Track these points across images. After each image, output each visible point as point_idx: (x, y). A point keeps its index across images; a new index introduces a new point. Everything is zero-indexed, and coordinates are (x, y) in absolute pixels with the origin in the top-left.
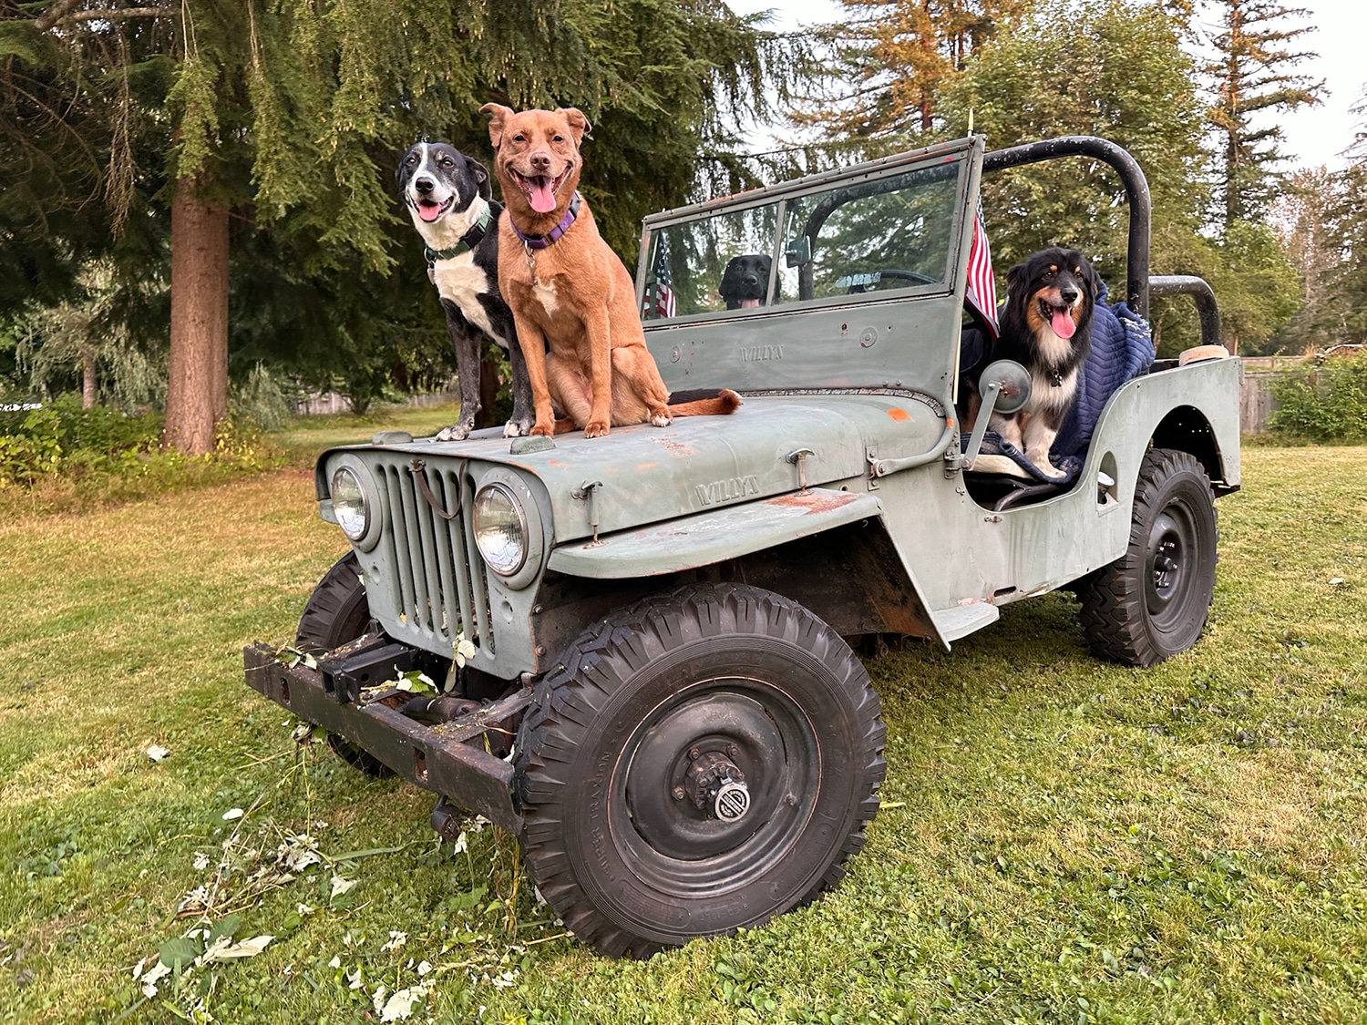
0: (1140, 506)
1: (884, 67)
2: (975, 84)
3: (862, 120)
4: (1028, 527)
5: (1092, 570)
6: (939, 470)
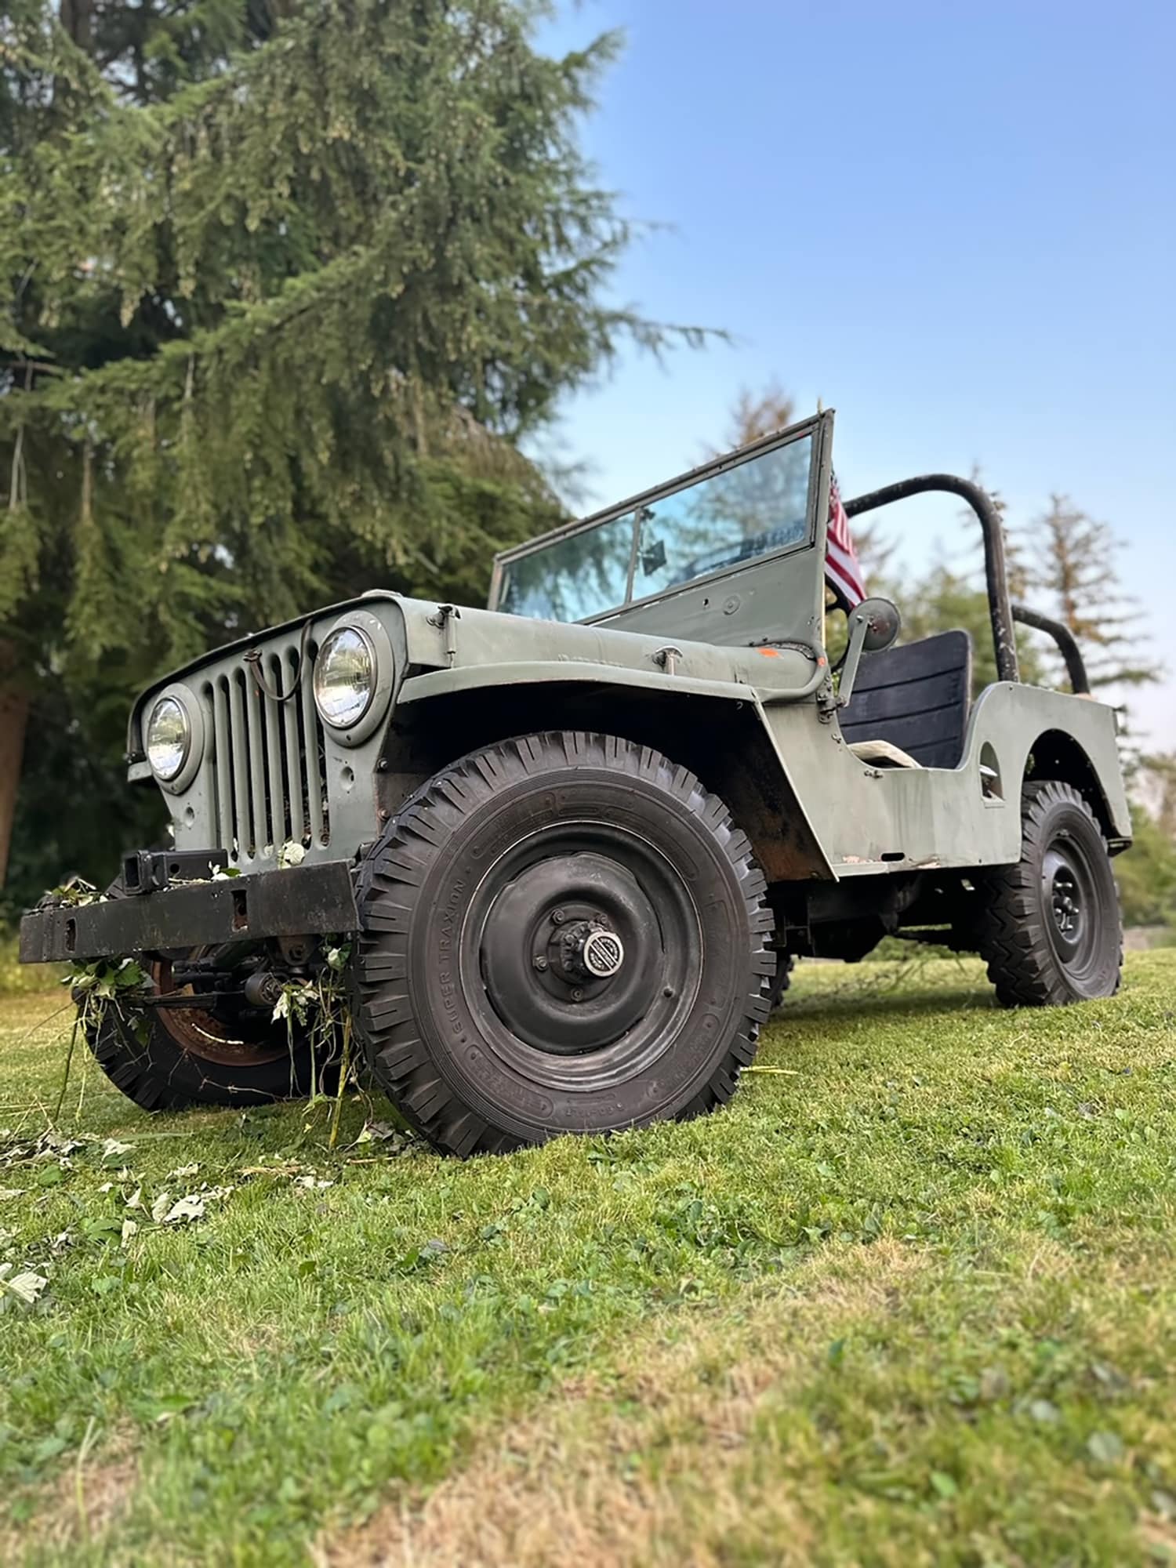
0: (1028, 824)
4: (911, 790)
5: (985, 863)
6: (812, 709)
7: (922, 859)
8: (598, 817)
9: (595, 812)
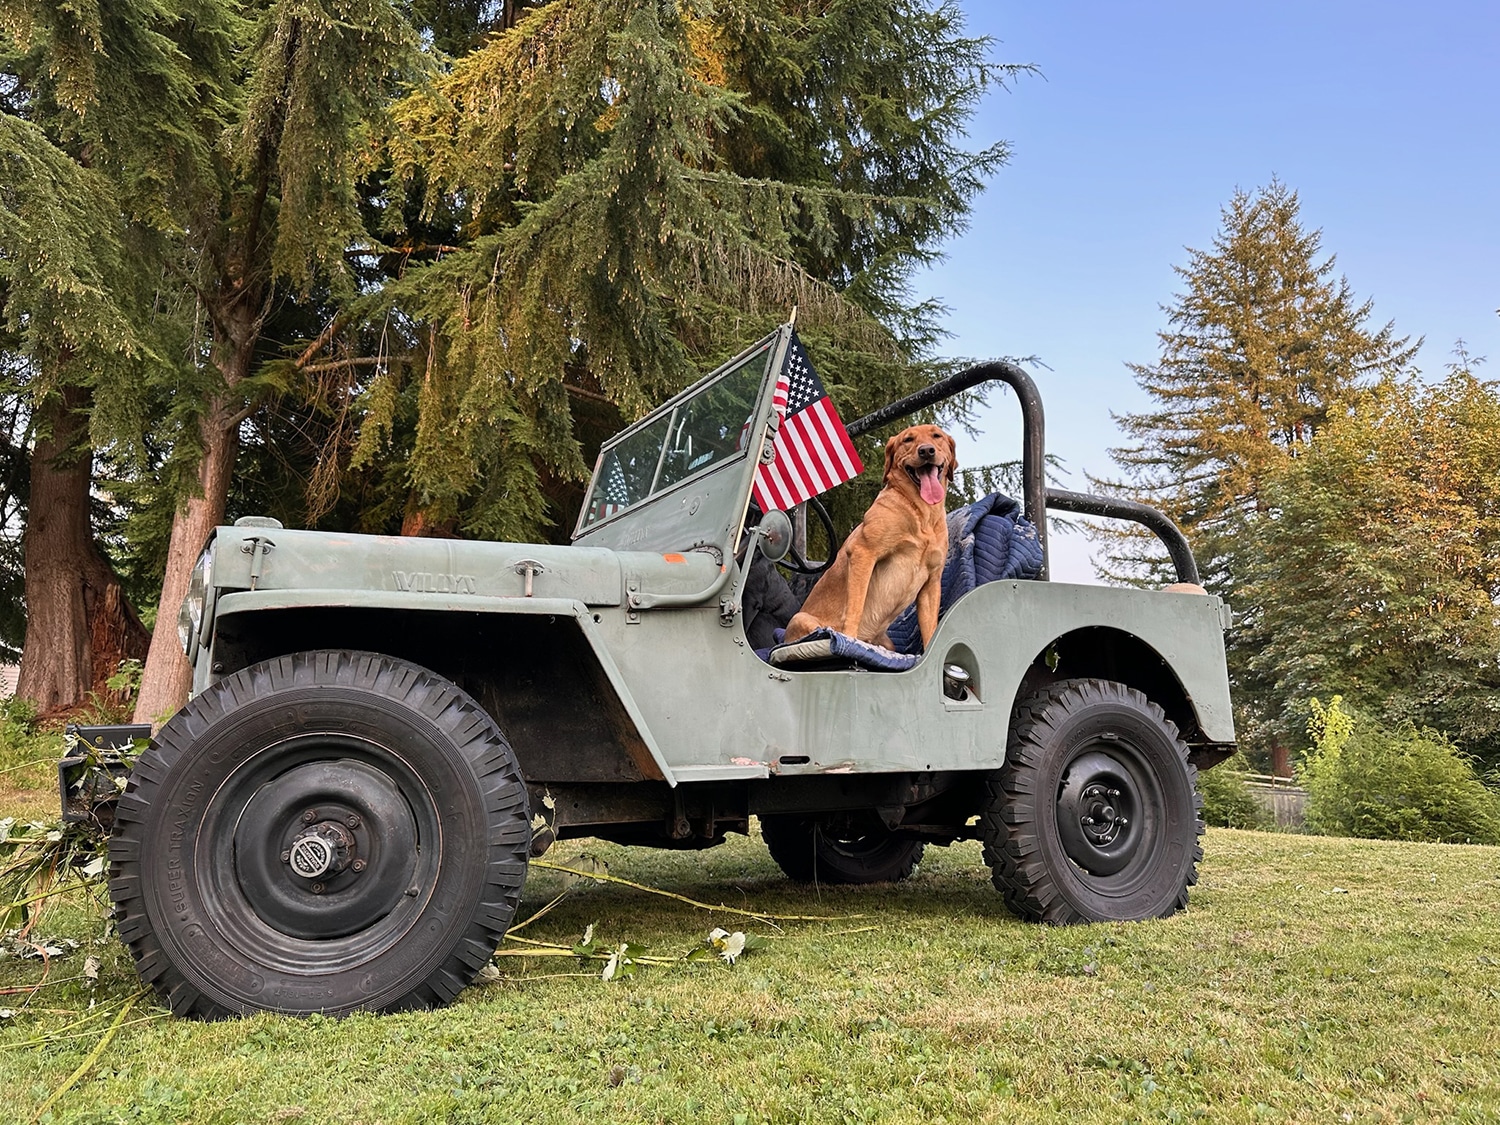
1: (1210, 456)
2: (1305, 469)
3: (1185, 509)
4: (825, 694)
5: (937, 769)
6: (712, 615)
7: (831, 764)
8: (344, 730)
9: (336, 725)
